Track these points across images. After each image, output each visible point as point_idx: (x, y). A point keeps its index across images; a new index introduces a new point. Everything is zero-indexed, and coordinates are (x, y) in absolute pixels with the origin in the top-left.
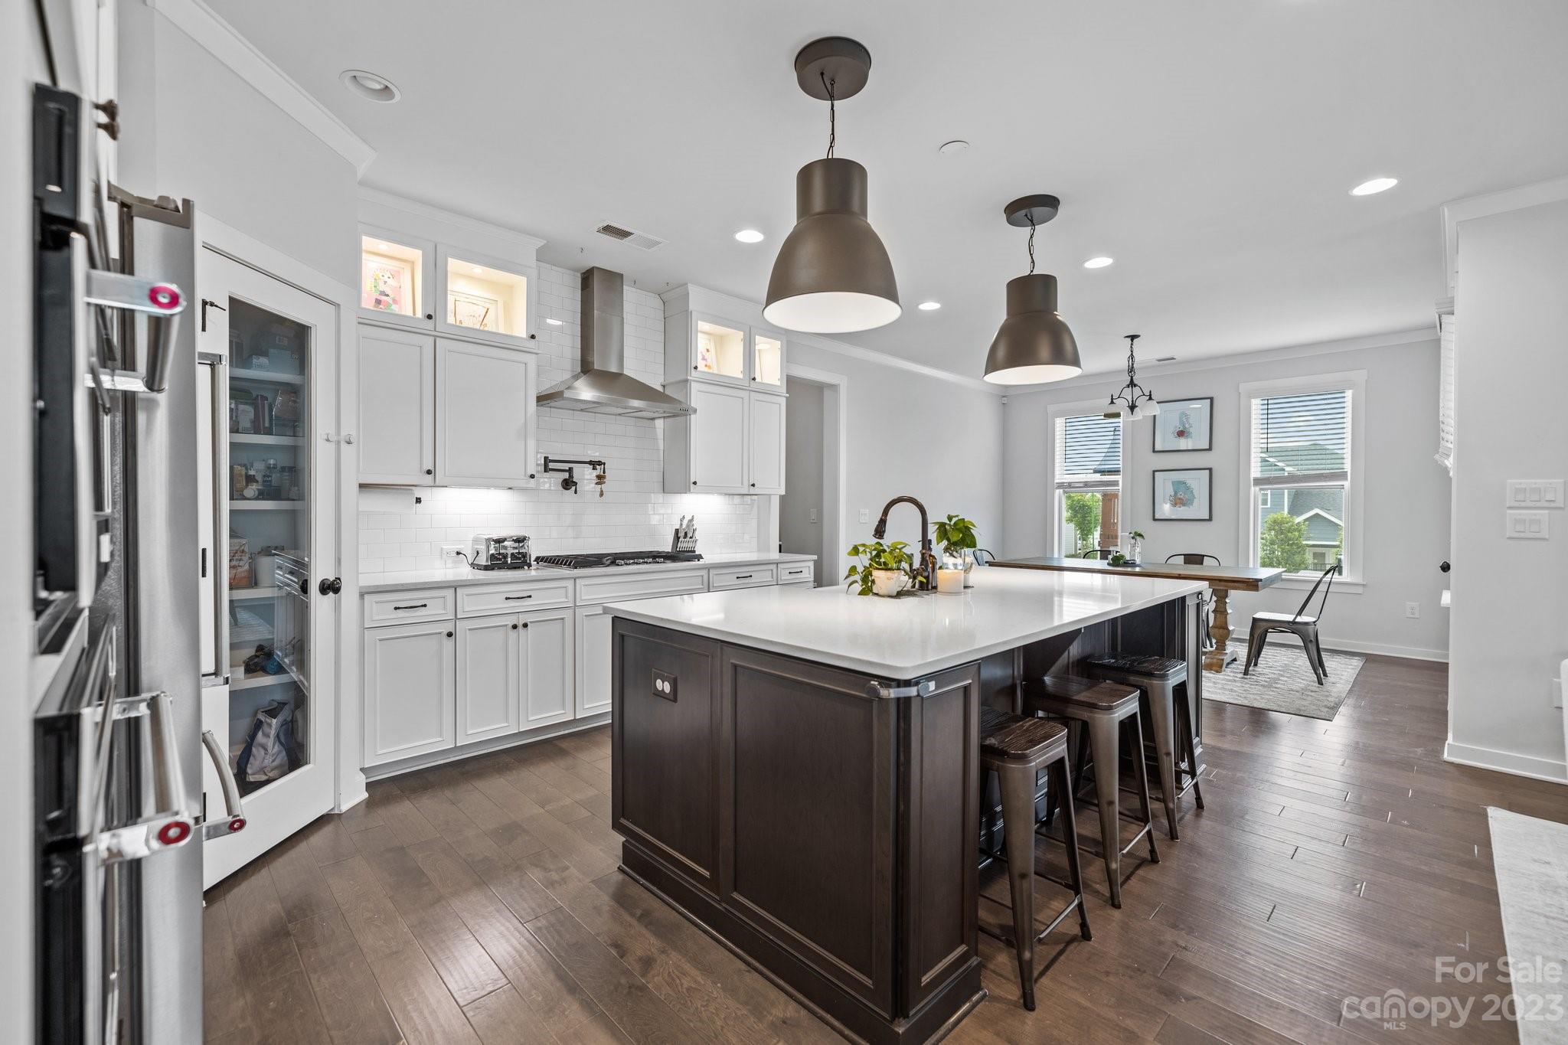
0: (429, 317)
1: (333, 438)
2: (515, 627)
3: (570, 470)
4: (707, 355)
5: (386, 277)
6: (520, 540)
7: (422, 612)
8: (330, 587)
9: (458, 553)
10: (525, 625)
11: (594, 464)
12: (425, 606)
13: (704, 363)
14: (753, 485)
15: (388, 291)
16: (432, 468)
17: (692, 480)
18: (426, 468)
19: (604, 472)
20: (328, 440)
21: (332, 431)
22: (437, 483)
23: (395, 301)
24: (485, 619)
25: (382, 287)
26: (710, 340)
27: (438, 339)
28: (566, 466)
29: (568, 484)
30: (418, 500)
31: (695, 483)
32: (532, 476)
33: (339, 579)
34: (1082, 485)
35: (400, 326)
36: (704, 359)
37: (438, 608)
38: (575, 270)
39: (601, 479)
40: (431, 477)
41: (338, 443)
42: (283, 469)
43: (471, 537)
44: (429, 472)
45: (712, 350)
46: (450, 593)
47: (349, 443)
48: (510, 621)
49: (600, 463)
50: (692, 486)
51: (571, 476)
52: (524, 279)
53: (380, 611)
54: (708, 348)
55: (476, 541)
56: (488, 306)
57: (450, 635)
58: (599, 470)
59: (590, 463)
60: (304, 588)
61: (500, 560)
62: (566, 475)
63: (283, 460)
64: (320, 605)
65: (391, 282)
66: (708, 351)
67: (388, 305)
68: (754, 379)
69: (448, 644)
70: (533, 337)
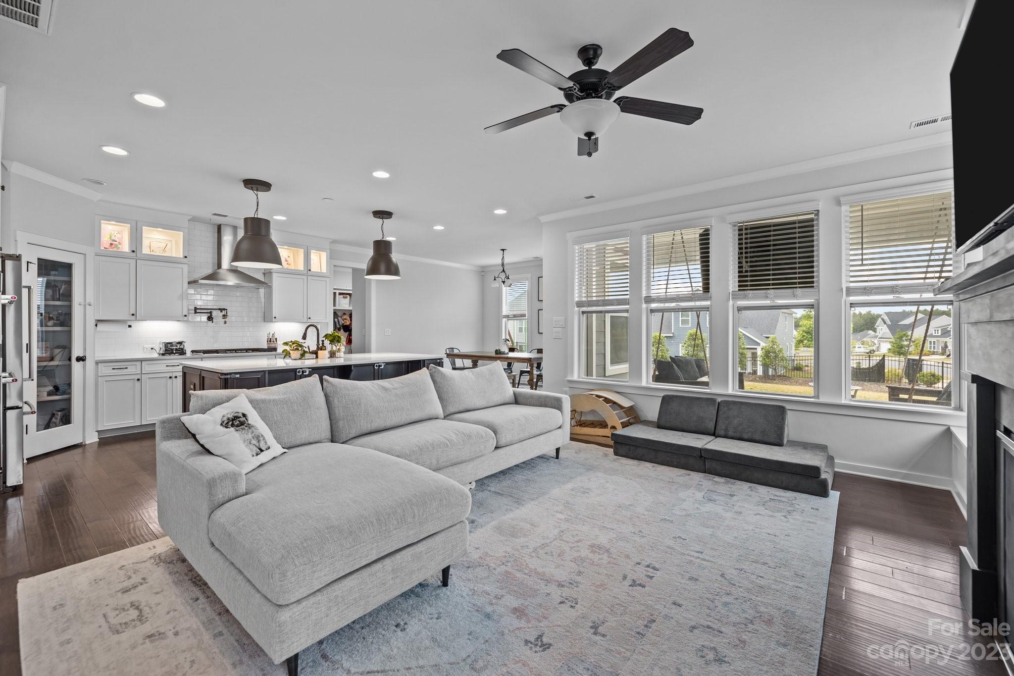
0: (133, 251)
1: (82, 303)
2: (170, 377)
3: (211, 313)
4: (288, 259)
5: (116, 233)
6: (180, 343)
7: (126, 370)
8: (80, 359)
9: (152, 349)
10: (176, 377)
11: (221, 310)
12: (127, 368)
13: (286, 263)
14: (310, 318)
15: (116, 239)
16: (135, 313)
17: (274, 316)
18: (131, 313)
19: (227, 313)
20: (80, 305)
21: (82, 301)
22: (137, 319)
23: (120, 244)
24: (157, 374)
25: (113, 238)
26: (290, 252)
27: (138, 260)
28: (209, 311)
29: (210, 318)
30: (130, 326)
31: (275, 318)
32: (185, 316)
33: (85, 356)
34: (512, 316)
35: (121, 256)
36: (286, 261)
37: (133, 369)
38: (214, 224)
39: (225, 316)
40: (134, 317)
41: (85, 306)
42: (66, 314)
43: (158, 342)
44: (133, 315)
45: (291, 256)
46: (139, 363)
47: (90, 305)
48: (169, 375)
49: (224, 309)
50: (274, 319)
51: (211, 315)
52: (182, 233)
53: (105, 370)
54: (289, 255)
55: (160, 343)
56: (167, 243)
57: (138, 380)
58: (224, 313)
59: (219, 309)
60: (70, 359)
61: (169, 351)
62: (209, 315)
63: (64, 311)
64: (76, 367)
65: (118, 235)
66: (289, 257)
67: (116, 246)
68: (310, 270)
69: (138, 384)
70: (186, 257)
